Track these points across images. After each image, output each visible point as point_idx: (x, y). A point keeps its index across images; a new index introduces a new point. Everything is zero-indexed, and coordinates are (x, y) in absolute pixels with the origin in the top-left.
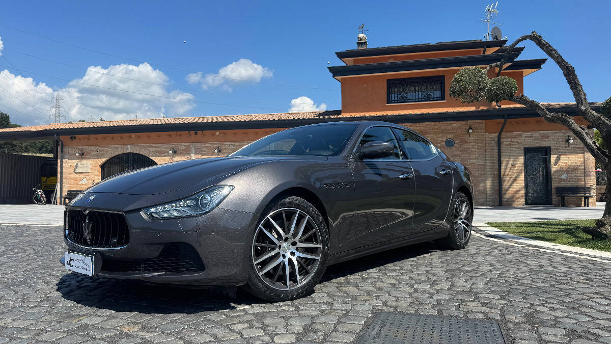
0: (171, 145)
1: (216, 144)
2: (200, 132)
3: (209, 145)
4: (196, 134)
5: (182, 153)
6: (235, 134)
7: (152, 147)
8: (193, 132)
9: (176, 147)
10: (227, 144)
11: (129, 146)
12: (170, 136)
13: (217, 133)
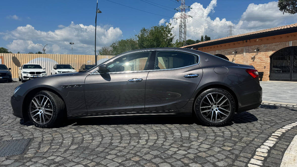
0: (235, 49)
1: (257, 46)
2: (248, 40)
3: (253, 47)
4: (246, 41)
5: (239, 53)
6: (268, 39)
7: (226, 51)
8: (245, 41)
9: (237, 49)
10: (263, 46)
11: (217, 51)
12: (234, 44)
13: (258, 40)
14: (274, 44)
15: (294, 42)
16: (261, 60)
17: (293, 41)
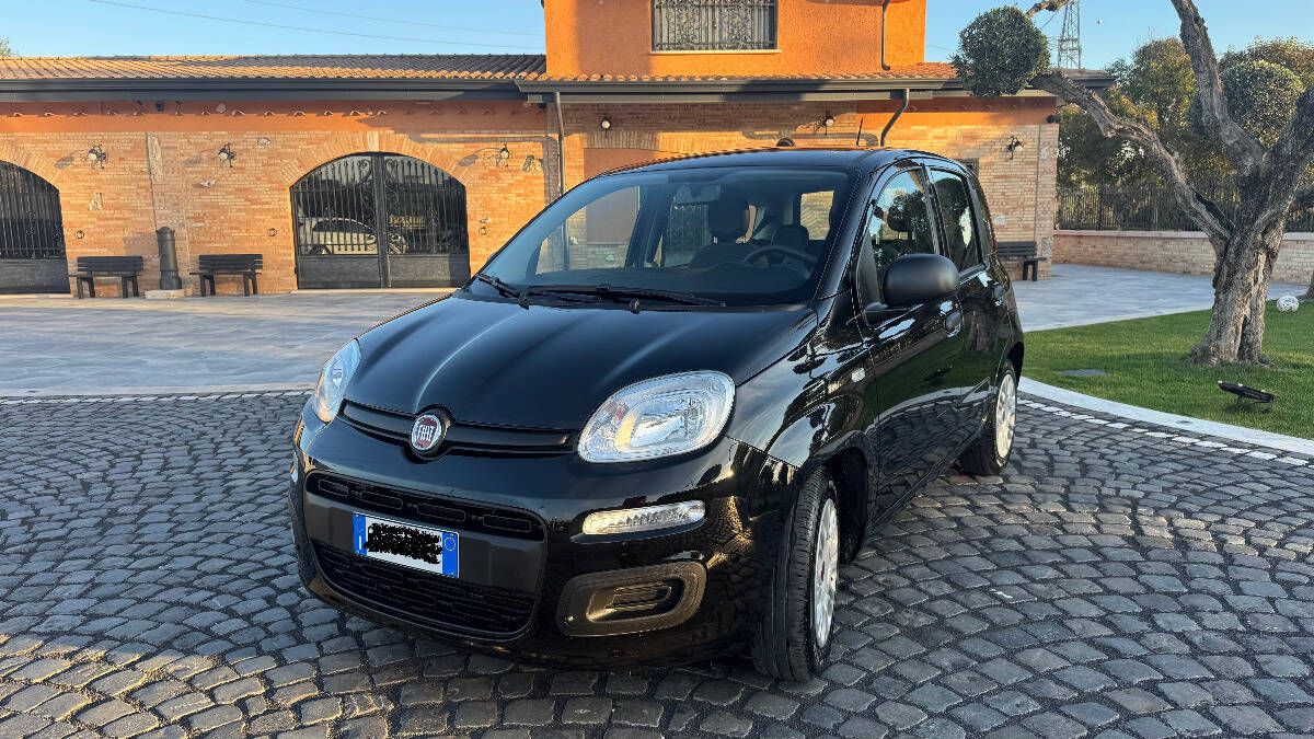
0: (88, 136)
2: (170, 104)
3: (202, 138)
4: (159, 107)
5: (122, 159)
8: (150, 104)
9: (105, 142)
13: (221, 107)
14: (305, 135)
15: (384, 137)
16: (253, 202)
17: (382, 132)
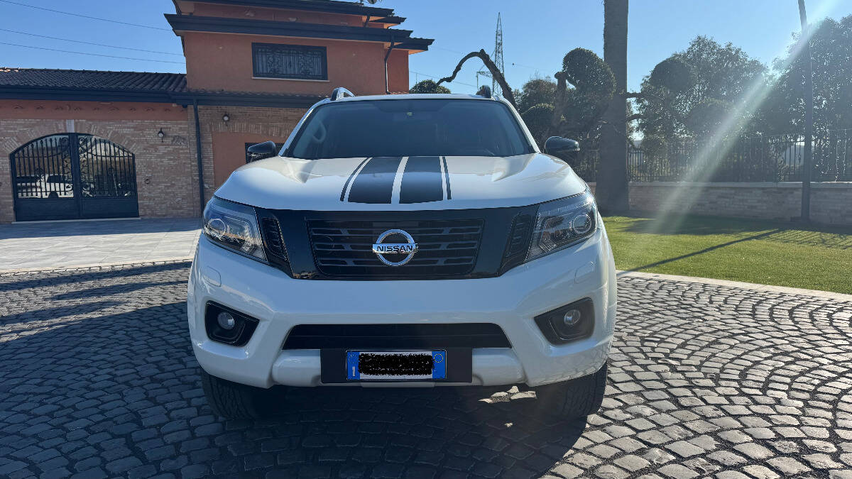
14: (20, 121)
15: (79, 124)
17: (77, 121)
